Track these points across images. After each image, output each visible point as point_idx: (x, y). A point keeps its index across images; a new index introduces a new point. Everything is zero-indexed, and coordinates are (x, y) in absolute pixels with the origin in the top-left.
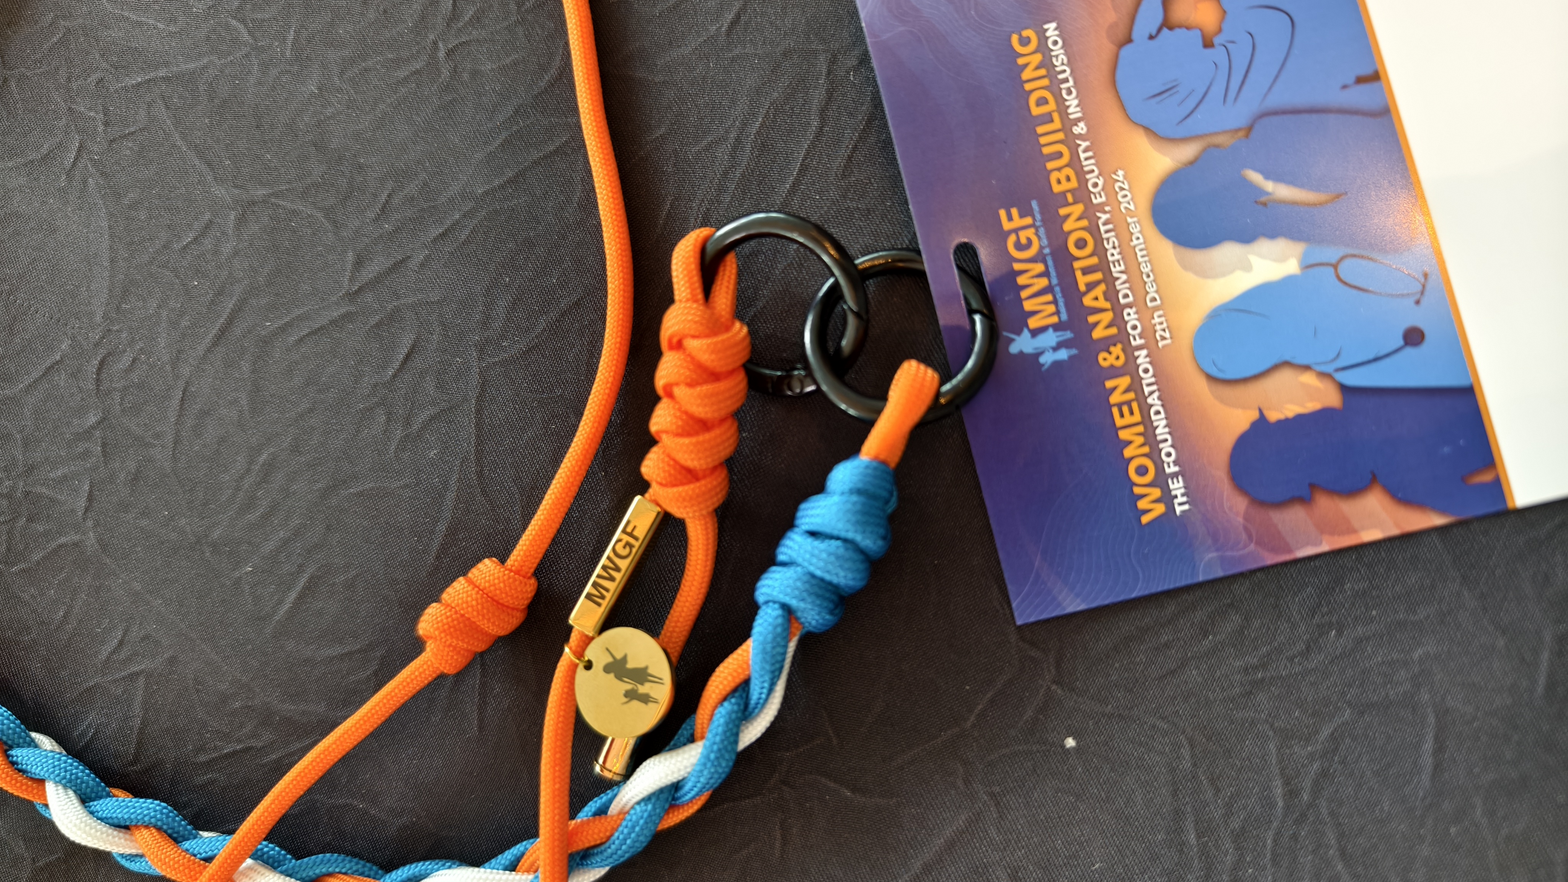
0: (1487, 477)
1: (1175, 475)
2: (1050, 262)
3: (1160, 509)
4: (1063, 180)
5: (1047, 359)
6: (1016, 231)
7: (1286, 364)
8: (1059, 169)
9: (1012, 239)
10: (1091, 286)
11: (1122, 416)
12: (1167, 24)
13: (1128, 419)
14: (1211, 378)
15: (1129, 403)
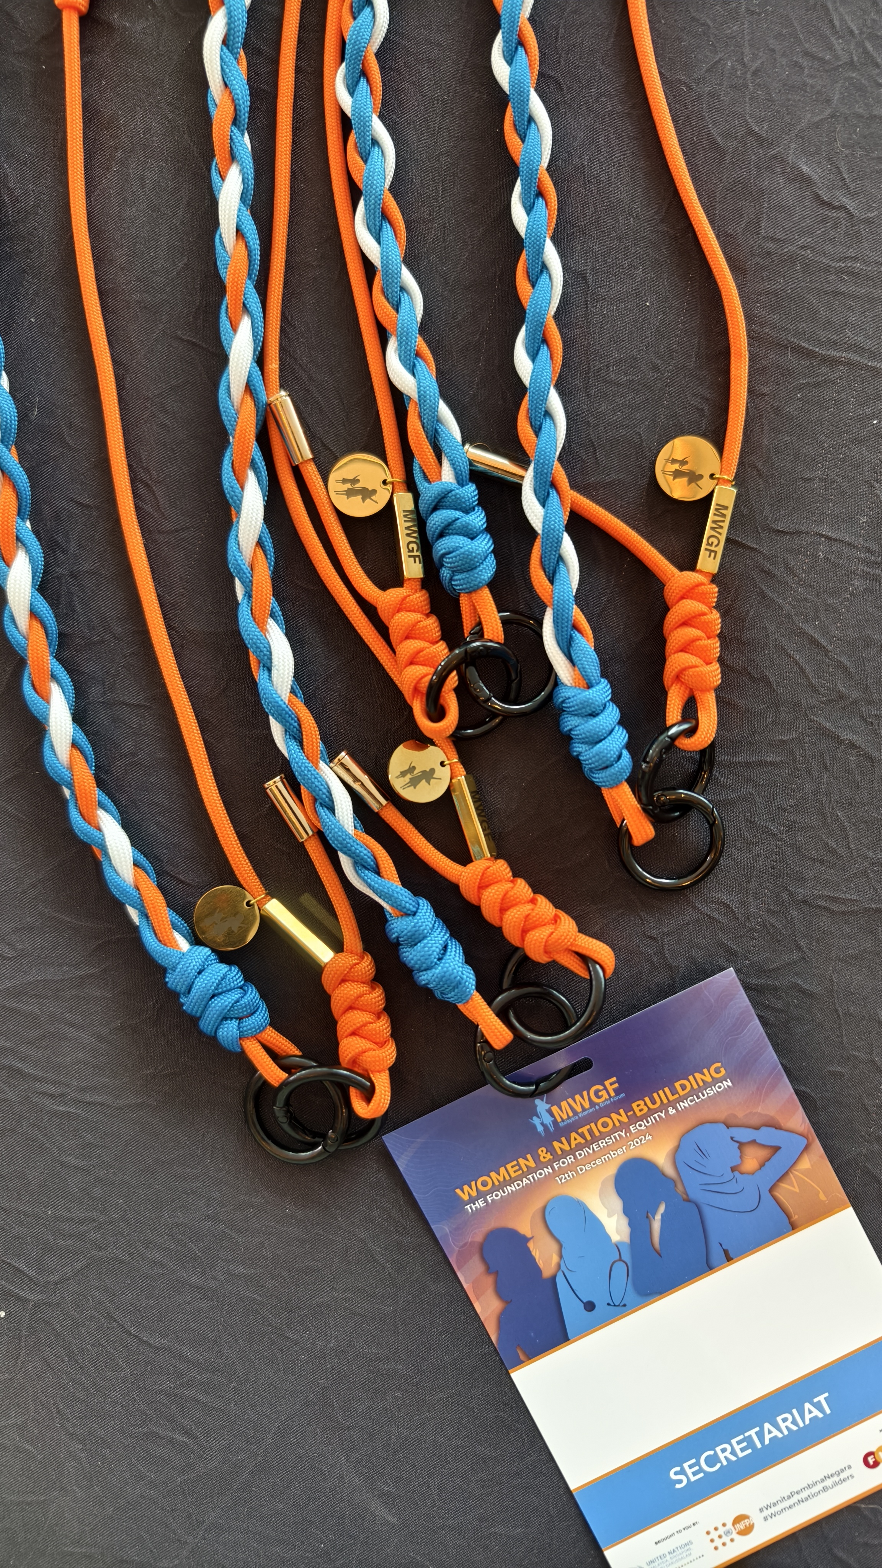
0: (522, 1357)
1: (486, 1201)
2: (591, 1110)
3: (466, 1197)
4: (640, 1108)
5: (536, 1121)
6: (605, 1088)
7: (561, 1246)
8: (646, 1104)
9: (601, 1087)
10: (582, 1136)
11: (512, 1167)
12: (741, 1145)
13: (511, 1171)
14: (544, 1209)
15: (520, 1168)
